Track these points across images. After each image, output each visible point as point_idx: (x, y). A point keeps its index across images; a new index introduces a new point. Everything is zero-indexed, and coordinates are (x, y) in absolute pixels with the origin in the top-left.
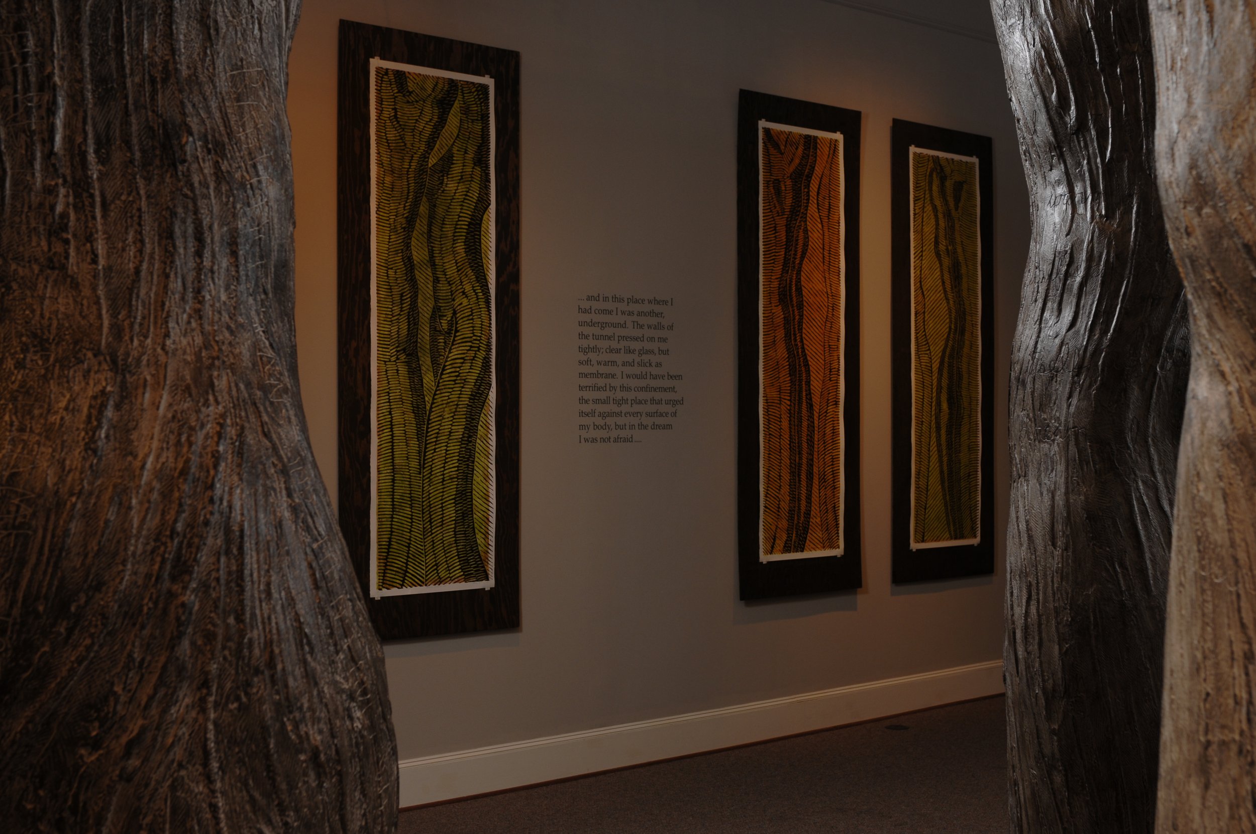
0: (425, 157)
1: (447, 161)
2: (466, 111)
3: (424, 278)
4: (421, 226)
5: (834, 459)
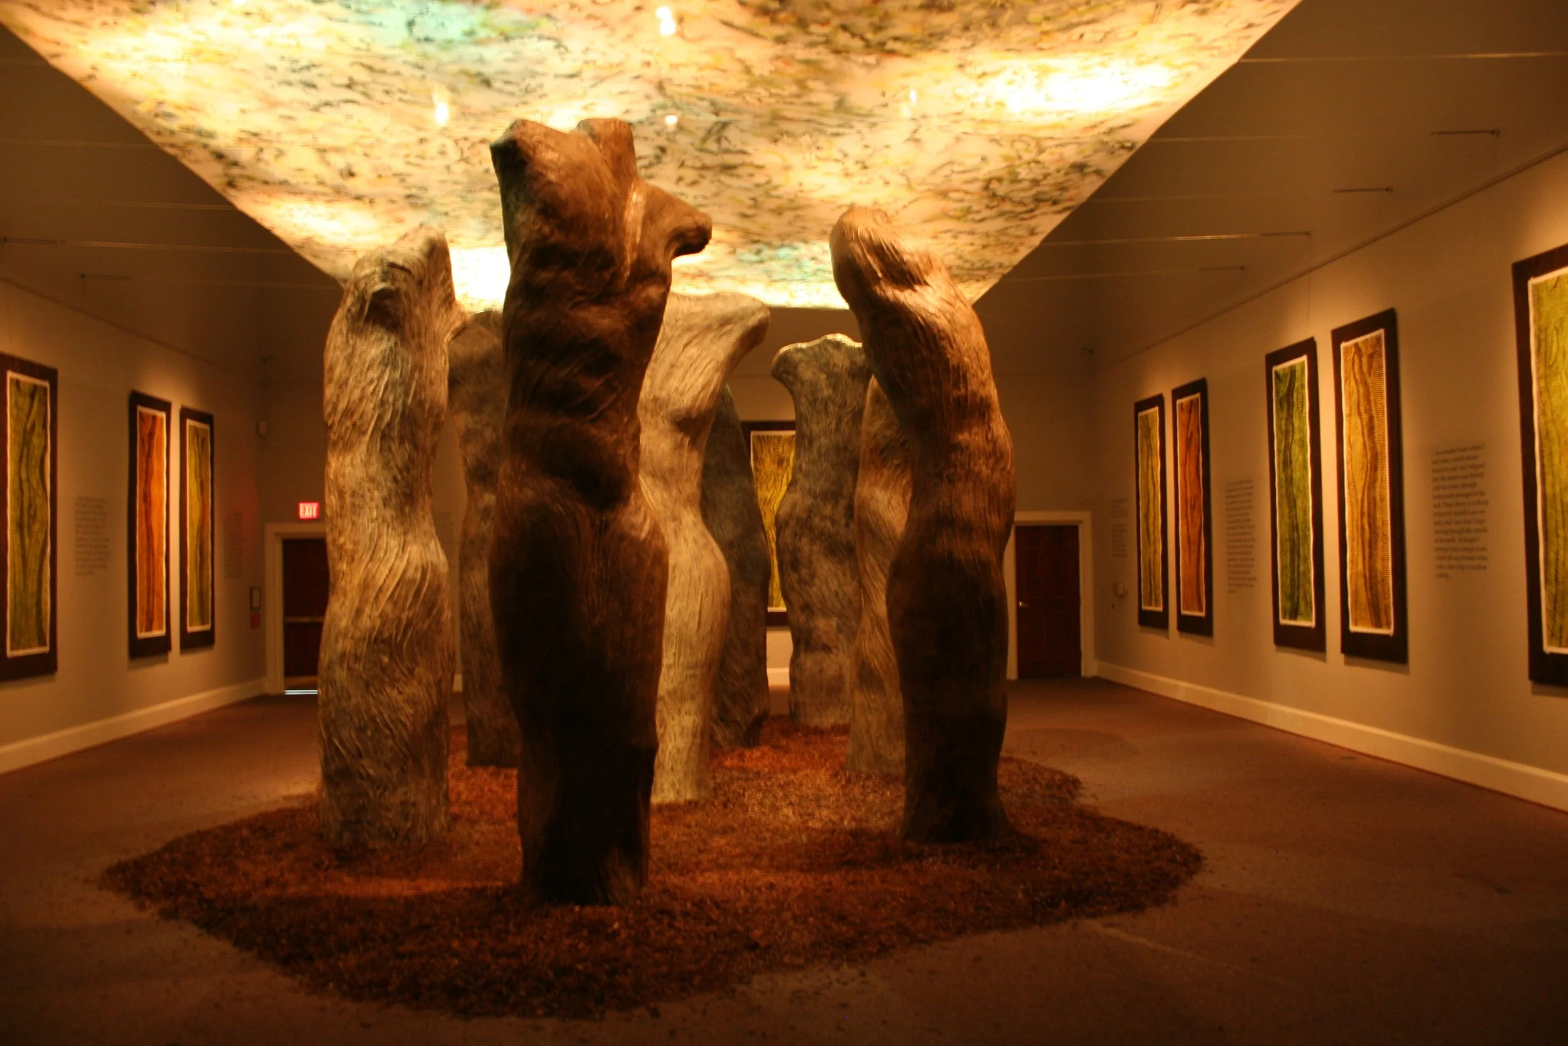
0: (26, 425)
1: (33, 426)
2: (40, 400)
3: (25, 486)
4: (24, 460)
5: (162, 584)
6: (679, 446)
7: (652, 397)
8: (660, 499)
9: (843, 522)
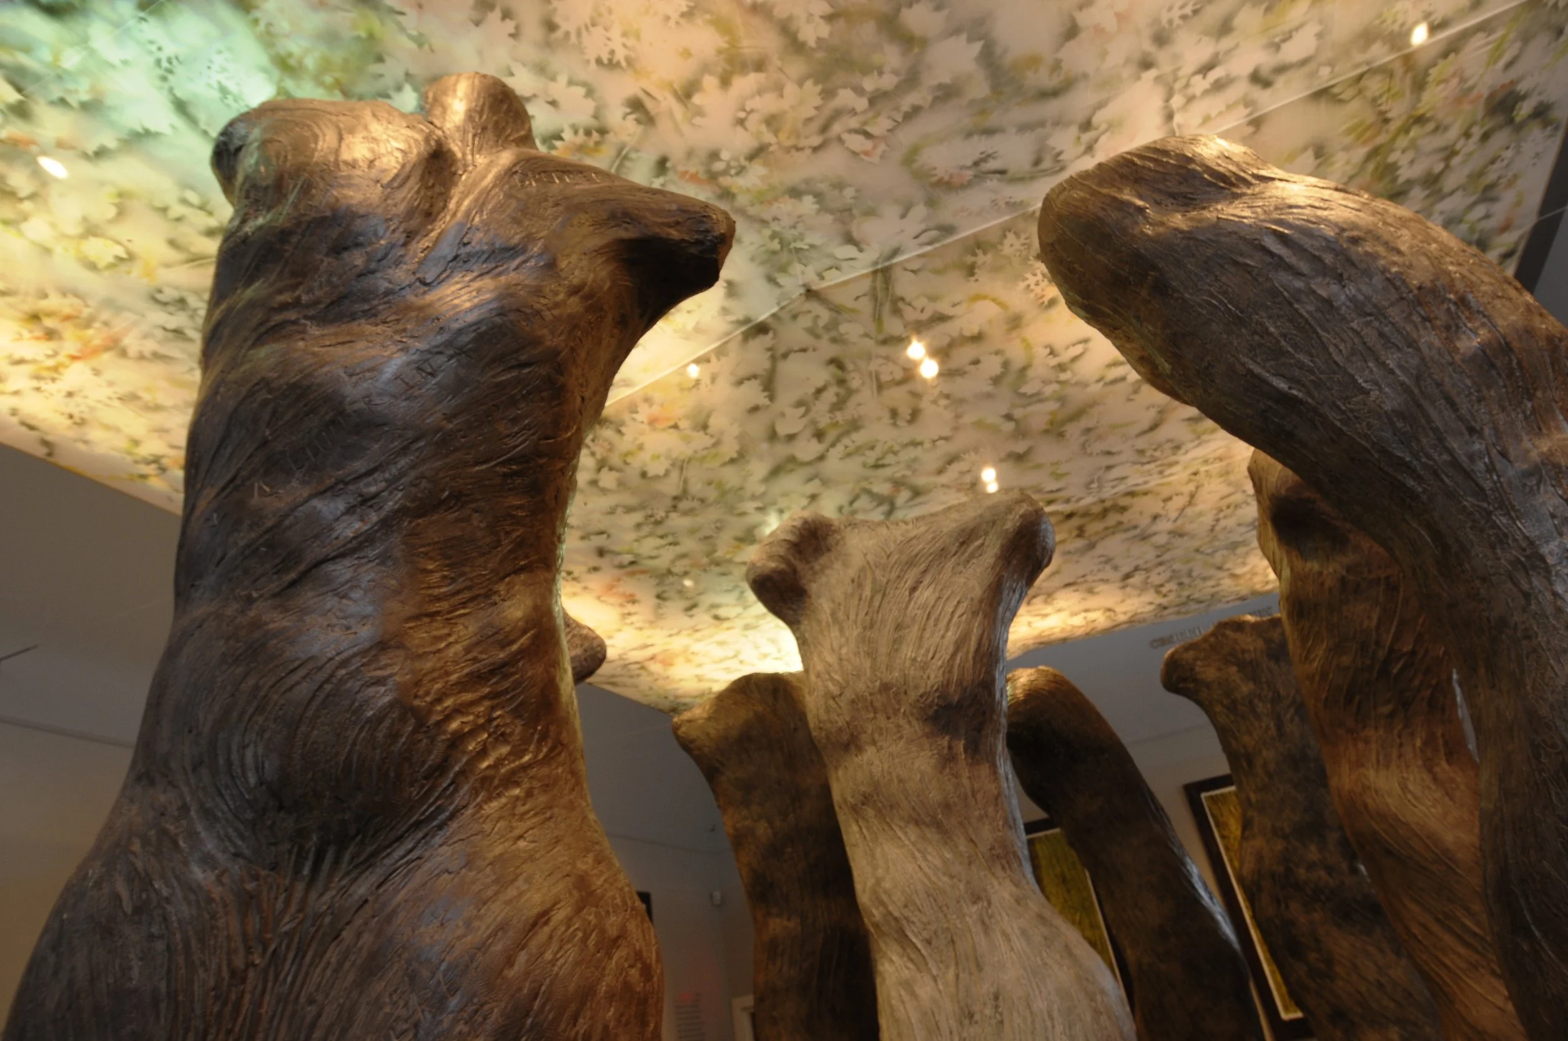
6: (947, 760)
7: (878, 684)
8: (938, 862)
9: (1344, 866)
